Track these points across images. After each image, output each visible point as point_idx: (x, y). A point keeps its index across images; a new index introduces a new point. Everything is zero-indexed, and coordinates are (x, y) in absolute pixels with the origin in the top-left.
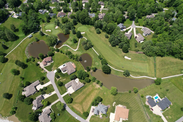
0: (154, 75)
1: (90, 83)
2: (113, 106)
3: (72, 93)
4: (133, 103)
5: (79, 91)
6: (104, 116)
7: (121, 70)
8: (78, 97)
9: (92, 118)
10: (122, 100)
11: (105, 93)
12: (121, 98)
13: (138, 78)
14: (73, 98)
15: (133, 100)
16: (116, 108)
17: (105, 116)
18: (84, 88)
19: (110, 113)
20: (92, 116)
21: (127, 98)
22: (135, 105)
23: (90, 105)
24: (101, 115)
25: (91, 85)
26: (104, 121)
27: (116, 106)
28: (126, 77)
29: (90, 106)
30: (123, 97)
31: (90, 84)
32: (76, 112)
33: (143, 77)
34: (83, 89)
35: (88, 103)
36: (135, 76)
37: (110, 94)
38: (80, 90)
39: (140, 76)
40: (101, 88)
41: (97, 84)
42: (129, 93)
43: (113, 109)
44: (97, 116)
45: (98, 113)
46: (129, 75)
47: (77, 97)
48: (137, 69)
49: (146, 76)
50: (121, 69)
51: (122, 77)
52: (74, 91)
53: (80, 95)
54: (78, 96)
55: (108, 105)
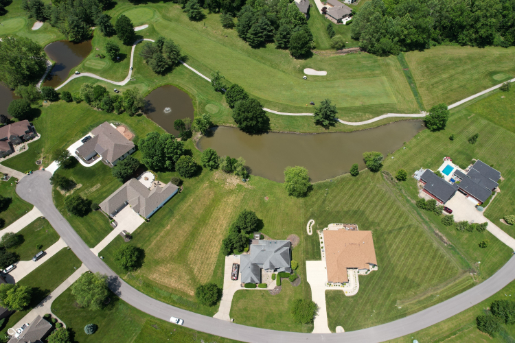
0: (415, 105)
1: (201, 176)
2: (310, 234)
3: (136, 231)
4: (378, 208)
5: (164, 213)
6: (283, 280)
7: (302, 113)
8: (162, 237)
9: (237, 301)
10: (336, 205)
11: (266, 199)
12: (331, 202)
13: (368, 124)
14: (144, 248)
15: (374, 197)
16: (321, 240)
17: (287, 279)
18: (182, 199)
19: (304, 264)
20: (237, 292)
21: (352, 196)
22: (387, 213)
23: (219, 256)
24: (270, 279)
25: (207, 184)
26: (287, 299)
27: (319, 232)
28: (327, 131)
29: (218, 260)
30: (335, 197)
31: (202, 180)
32: (164, 298)
33: (383, 119)
34: (178, 203)
35: (211, 250)
36: (356, 121)
37: (288, 197)
38: (167, 210)
39: (371, 116)
40: (245, 185)
41: (227, 175)
42: (354, 178)
43: (313, 245)
44: (258, 288)
45: (256, 275)
46: (336, 121)
47: (158, 238)
48: (357, 99)
49: (391, 112)
50: (302, 108)
51: (311, 131)
52: (142, 221)
53: (168, 227)
54: (162, 234)
55: (289, 237)
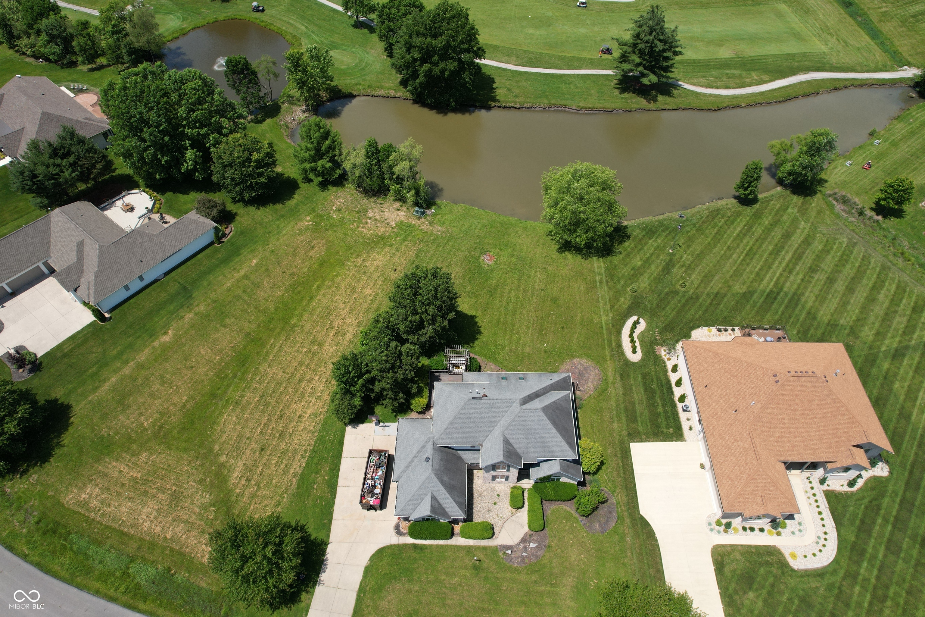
0: (878, 55)
3: (59, 347)
6: (551, 508)
11: (487, 261)
17: (569, 508)
24: (506, 507)
25: (307, 222)
27: (663, 352)
36: (727, 87)
37: (555, 255)
40: (423, 224)
41: (368, 202)
42: (748, 211)
44: (458, 541)
45: (450, 488)
54: (143, 357)
